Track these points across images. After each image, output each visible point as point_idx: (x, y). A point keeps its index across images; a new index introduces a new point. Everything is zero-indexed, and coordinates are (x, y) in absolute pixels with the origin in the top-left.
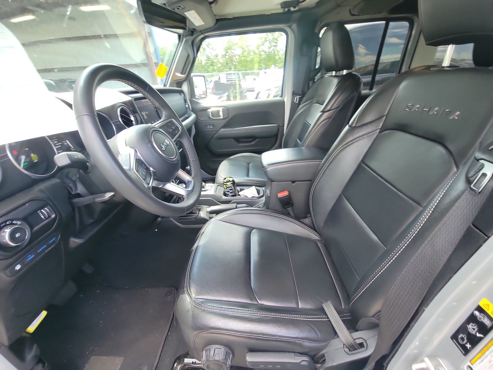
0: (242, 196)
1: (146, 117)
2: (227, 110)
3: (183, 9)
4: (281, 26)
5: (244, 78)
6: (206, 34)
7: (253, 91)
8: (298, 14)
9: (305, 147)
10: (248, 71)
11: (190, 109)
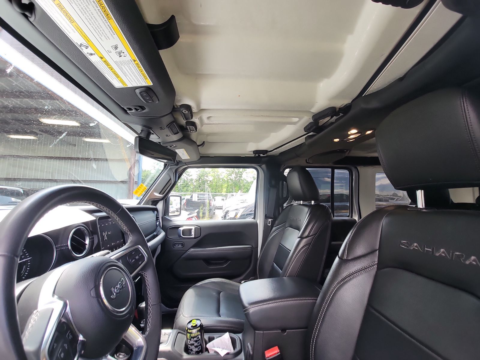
0: (211, 352)
1: (106, 238)
2: (199, 229)
3: (174, 147)
4: (253, 165)
5: (213, 198)
6: (189, 166)
7: (221, 209)
8: (266, 159)
9: (288, 276)
10: (217, 193)
11: (160, 226)
